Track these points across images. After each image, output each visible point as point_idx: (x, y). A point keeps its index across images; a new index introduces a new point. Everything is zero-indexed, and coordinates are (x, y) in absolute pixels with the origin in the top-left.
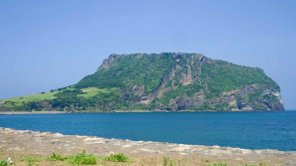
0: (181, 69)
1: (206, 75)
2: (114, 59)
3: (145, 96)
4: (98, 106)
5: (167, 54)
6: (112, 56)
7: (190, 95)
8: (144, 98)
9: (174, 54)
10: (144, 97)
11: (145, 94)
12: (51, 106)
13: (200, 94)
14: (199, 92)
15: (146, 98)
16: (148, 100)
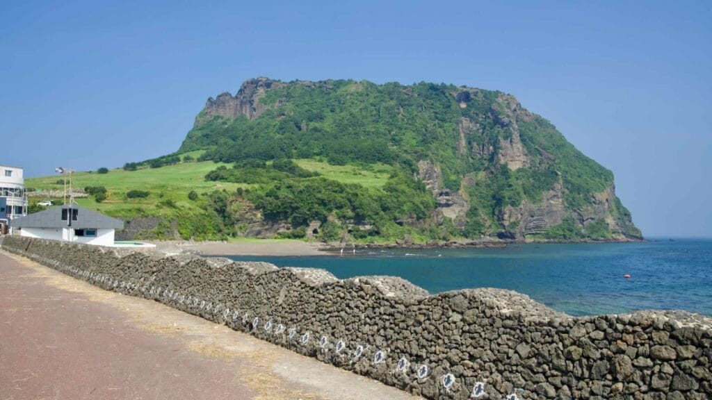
0: (475, 129)
1: (537, 147)
2: (266, 92)
3: (447, 194)
4: (410, 220)
5: (433, 88)
6: (260, 83)
7: (534, 198)
8: (444, 202)
9: (453, 88)
10: (445, 197)
11: (448, 190)
12: (259, 215)
13: (554, 196)
14: (551, 191)
15: (450, 202)
16: (456, 208)
